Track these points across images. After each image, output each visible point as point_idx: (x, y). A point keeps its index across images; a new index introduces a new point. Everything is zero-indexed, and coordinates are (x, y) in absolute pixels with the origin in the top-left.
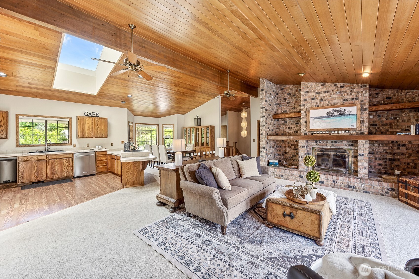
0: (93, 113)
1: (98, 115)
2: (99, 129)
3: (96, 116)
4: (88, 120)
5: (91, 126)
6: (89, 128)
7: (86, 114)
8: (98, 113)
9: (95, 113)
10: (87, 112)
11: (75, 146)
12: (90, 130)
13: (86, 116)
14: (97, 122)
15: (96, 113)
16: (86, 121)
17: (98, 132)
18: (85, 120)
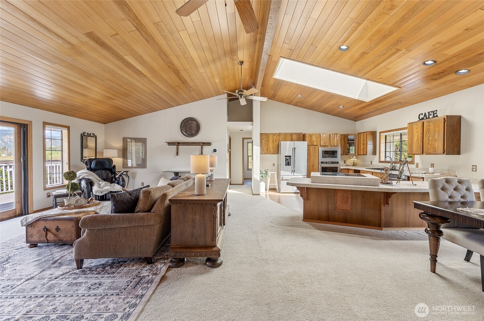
0: (429, 113)
1: (436, 113)
2: (430, 138)
3: (434, 117)
4: (417, 127)
5: (420, 136)
6: (418, 139)
7: (421, 116)
8: (437, 111)
9: (432, 112)
10: (422, 114)
11: (417, 166)
12: (418, 142)
13: (420, 120)
14: (428, 127)
15: (434, 112)
16: (415, 129)
17: (429, 143)
18: (413, 127)
